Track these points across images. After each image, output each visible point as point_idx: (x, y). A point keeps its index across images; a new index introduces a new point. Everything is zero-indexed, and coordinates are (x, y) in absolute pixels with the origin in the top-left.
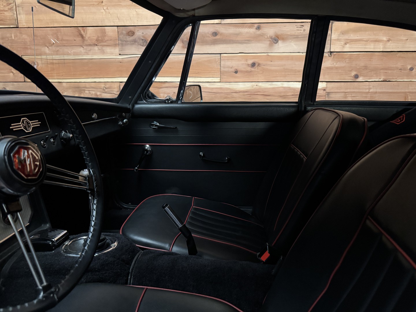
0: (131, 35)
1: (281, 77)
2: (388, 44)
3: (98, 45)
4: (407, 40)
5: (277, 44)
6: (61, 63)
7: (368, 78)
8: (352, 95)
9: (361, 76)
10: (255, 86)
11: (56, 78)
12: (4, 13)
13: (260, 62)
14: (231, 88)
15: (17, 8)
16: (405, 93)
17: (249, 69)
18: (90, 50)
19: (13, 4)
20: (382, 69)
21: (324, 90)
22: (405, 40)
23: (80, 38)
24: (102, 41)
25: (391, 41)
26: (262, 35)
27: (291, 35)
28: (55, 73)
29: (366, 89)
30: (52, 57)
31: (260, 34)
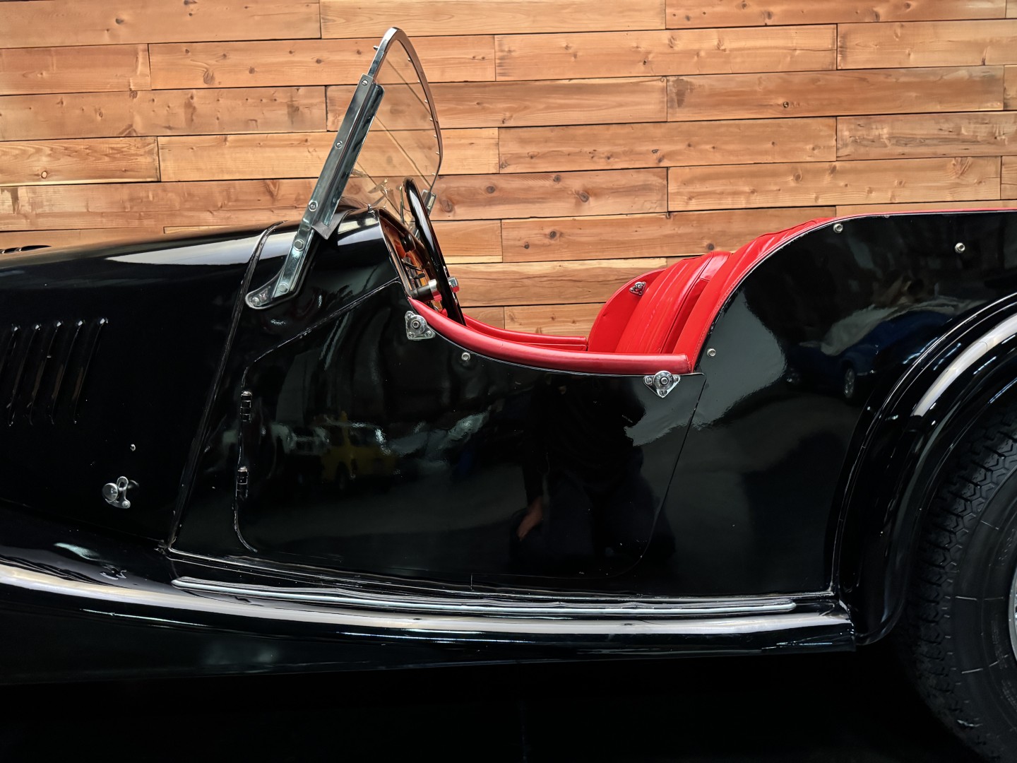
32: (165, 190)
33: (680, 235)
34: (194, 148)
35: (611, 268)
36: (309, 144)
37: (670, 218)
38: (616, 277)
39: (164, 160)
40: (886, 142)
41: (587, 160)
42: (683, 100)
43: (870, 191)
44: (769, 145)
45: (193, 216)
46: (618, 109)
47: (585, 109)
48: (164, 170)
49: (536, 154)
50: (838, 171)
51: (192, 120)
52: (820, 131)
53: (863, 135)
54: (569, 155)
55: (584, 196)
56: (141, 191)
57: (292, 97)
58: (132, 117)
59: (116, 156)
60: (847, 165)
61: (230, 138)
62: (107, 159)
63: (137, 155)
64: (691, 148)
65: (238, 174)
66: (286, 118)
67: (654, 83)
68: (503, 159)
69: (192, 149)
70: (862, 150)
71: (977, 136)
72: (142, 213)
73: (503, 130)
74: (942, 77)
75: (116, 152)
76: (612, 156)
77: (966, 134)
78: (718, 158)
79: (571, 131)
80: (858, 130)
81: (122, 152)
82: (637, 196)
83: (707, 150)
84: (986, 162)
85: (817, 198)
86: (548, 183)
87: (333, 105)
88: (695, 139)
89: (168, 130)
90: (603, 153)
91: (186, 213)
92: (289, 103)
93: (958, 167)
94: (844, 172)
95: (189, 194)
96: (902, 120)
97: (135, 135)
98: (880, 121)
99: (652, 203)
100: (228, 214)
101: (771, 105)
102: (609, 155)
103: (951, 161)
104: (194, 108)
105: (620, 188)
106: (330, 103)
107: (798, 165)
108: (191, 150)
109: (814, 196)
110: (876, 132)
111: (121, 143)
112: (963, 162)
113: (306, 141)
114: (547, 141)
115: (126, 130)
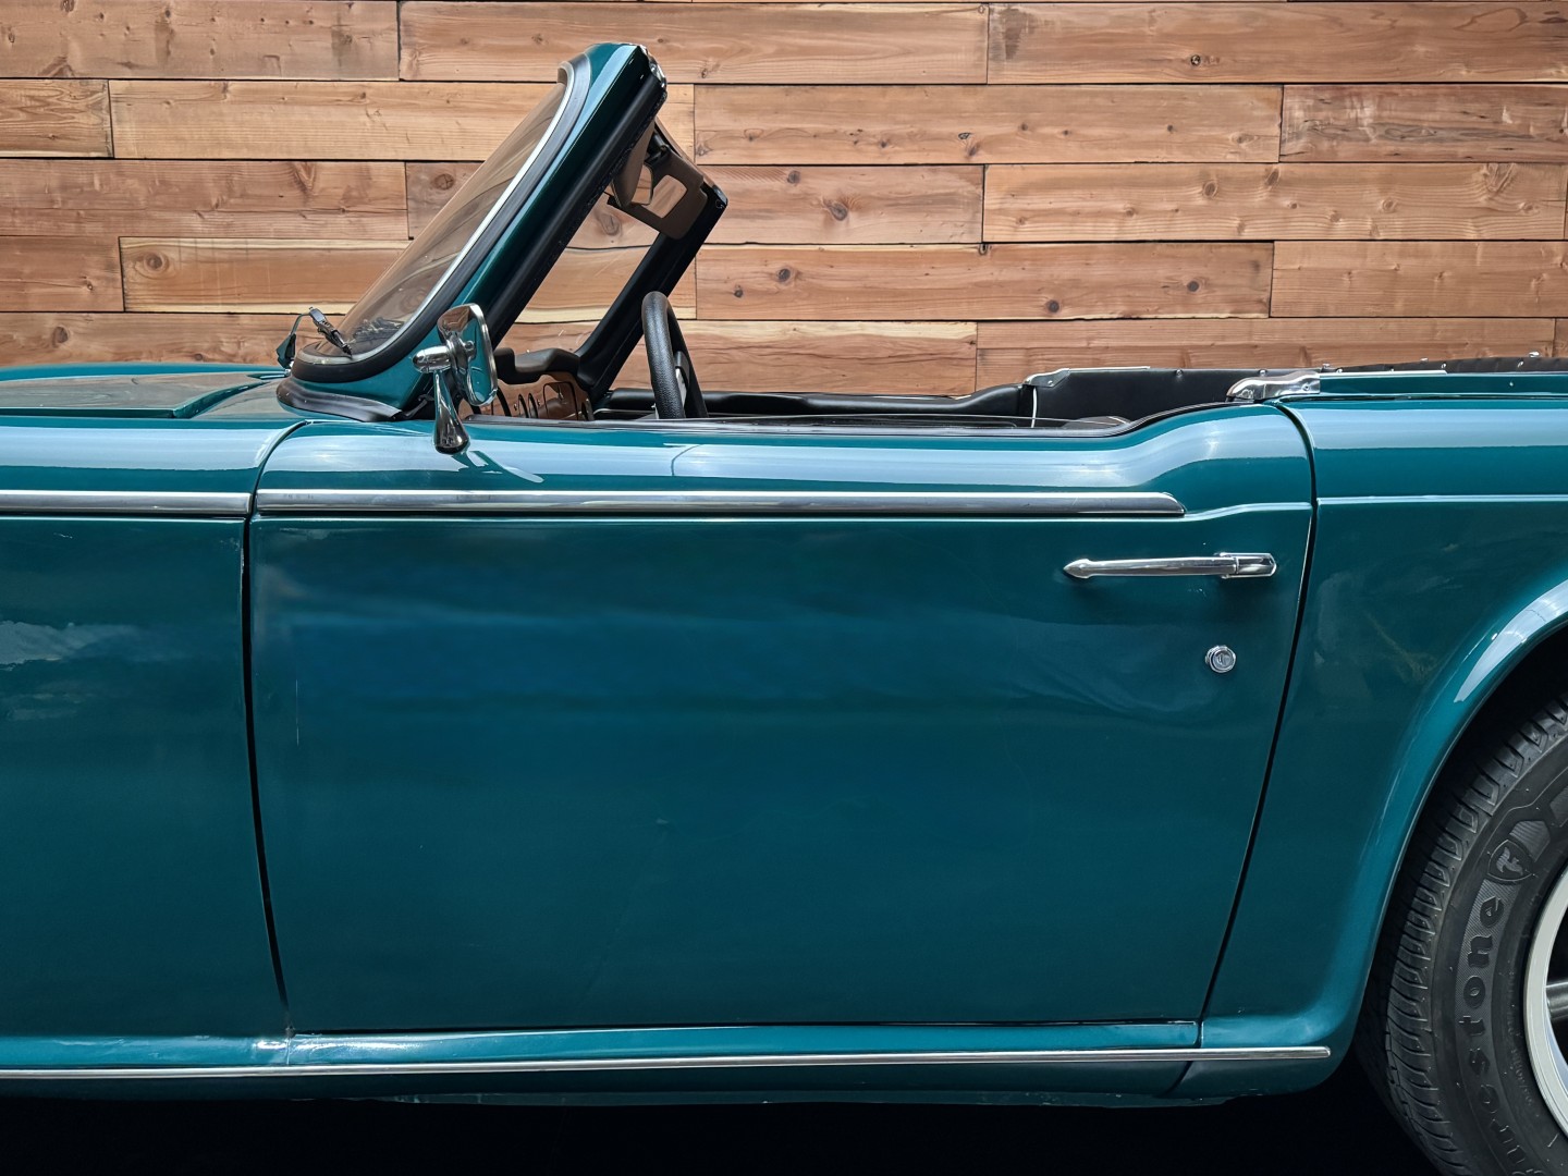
0: (444, 186)
1: (858, 308)
2: (1131, 222)
3: (349, 212)
4: (1177, 211)
5: (844, 222)
6: (238, 260)
7: (1084, 309)
8: (1046, 357)
9: (1064, 304)
10: (791, 332)
11: (220, 301)
12: (73, 118)
13: (802, 269)
14: (726, 335)
15: (113, 104)
16: (1182, 349)
17: (773, 285)
18: (325, 225)
19: (100, 94)
20: (1119, 287)
21: (972, 343)
22: (1172, 211)
23: (297, 192)
24: (361, 200)
25: (1137, 213)
26: (805, 197)
27: (880, 199)
28: (219, 287)
29: (1080, 339)
30: (213, 243)
31: (799, 195)
32: (120, 174)
33: (1001, 285)
34: (171, 101)
35: (881, 336)
36: (368, 101)
37: (985, 254)
38: (890, 353)
39: (119, 121)
40: (1368, 131)
41: (848, 148)
42: (1016, 46)
43: (1335, 218)
44: (1163, 131)
45: (166, 221)
46: (902, 59)
47: (846, 57)
48: (120, 139)
49: (758, 132)
50: (1281, 180)
51: (168, 53)
52: (1253, 108)
53: (1328, 118)
54: (815, 136)
55: (839, 210)
56: (80, 174)
57: (339, 19)
58: (65, 45)
59: (38, 110)
60: (1299, 170)
61: (233, 86)
62: (22, 116)
63: (74, 110)
64: (1027, 132)
65: (245, 150)
66: (329, 56)
67: (968, 14)
68: (701, 139)
69: (168, 103)
70: (1325, 145)
71: (1529, 126)
72: (82, 212)
73: (702, 89)
74: (1472, 22)
75: (37, 104)
76: (889, 141)
77: (1510, 122)
78: (1072, 152)
79: (820, 93)
80: (1320, 110)
81: (49, 104)
82: (929, 213)
83: (1053, 136)
84: (1543, 173)
85: (1241, 228)
86: (778, 184)
87: (409, 33)
88: (1034, 116)
89: (126, 70)
90: (874, 136)
91: (157, 215)
92: (334, 28)
93: (1492, 181)
94: (1290, 183)
95: (163, 182)
96: (1396, 94)
97: (70, 76)
98: (1358, 95)
99: (956, 226)
100: (229, 219)
101: (1170, 60)
102: (885, 140)
103: (1478, 169)
104: (172, 32)
105: (902, 198)
106: (406, 31)
107: (1211, 167)
108: (166, 105)
109: (1236, 223)
110: (1353, 115)
111: (46, 89)
112: (1502, 172)
113: (364, 96)
114: (778, 110)
115: (54, 65)
